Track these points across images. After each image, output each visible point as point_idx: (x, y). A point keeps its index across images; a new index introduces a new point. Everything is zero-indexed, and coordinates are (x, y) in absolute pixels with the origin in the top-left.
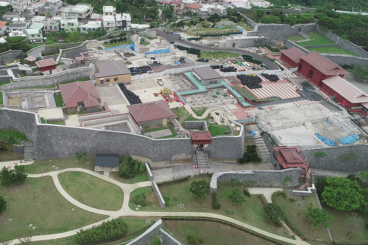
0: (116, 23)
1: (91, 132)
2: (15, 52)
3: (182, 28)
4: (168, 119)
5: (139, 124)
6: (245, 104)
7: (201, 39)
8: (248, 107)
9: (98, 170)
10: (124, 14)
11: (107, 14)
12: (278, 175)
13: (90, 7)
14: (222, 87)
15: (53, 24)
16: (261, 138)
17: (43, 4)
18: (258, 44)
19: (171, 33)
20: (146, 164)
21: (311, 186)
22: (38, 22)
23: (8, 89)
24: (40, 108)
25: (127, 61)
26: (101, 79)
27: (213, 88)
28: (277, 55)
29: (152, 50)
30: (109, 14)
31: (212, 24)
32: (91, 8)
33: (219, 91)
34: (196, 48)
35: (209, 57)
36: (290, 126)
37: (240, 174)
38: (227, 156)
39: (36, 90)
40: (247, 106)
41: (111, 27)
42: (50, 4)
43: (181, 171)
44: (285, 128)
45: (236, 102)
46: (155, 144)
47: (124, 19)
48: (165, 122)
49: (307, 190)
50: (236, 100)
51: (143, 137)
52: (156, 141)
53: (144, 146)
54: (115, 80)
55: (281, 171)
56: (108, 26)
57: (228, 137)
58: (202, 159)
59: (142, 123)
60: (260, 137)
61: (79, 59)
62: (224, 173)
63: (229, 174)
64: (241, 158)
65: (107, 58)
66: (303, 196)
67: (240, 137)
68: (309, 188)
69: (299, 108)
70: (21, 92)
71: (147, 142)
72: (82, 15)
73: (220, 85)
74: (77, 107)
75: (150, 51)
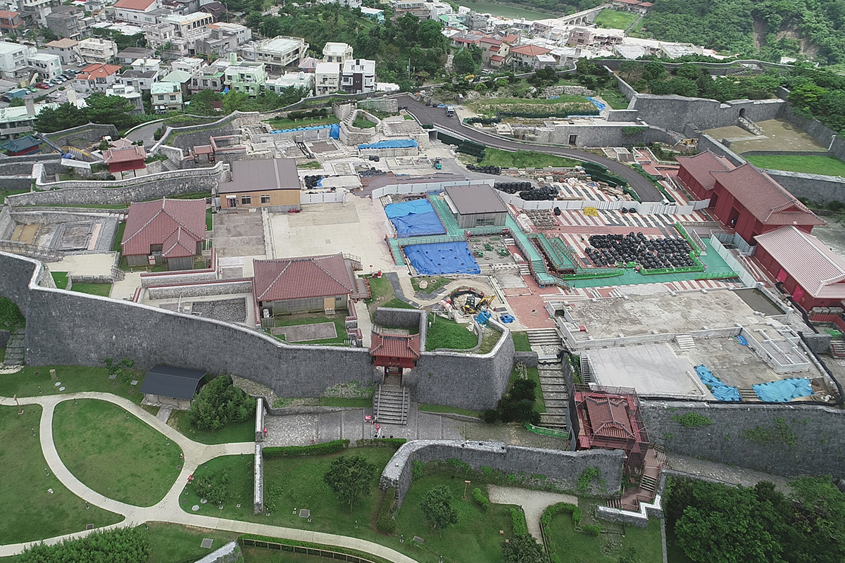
0: (340, 79)
1: (148, 314)
2: (98, 127)
3: (461, 96)
4: (337, 299)
5: (264, 304)
6: (545, 278)
7: (498, 121)
8: (551, 285)
9: (149, 404)
10: (362, 61)
11: (330, 59)
12: (564, 463)
13: (300, 44)
14: (504, 234)
15: (209, 74)
16: (558, 365)
17: (207, 35)
18: (630, 138)
19: (435, 106)
20: (260, 401)
21: (652, 501)
22: (185, 70)
23: (21, 205)
24: (72, 250)
25: (311, 160)
26: (227, 197)
27: (481, 235)
28: (670, 169)
29: (376, 140)
30: (335, 60)
31: (535, 90)
32: (303, 45)
33: (493, 242)
34: (477, 141)
35: (502, 163)
36: (635, 341)
37: (471, 450)
38: (457, 401)
39: (82, 212)
40: (547, 282)
41: (330, 88)
42: (221, 34)
43: (337, 426)
44: (622, 346)
45: (525, 272)
46: (284, 354)
47: (357, 70)
48: (329, 305)
49: (638, 510)
50: (526, 266)
51: (259, 338)
52: (288, 349)
53: (260, 358)
54: (263, 200)
55: (574, 454)
56: (324, 85)
57: (460, 354)
58: (393, 402)
59: (273, 304)
60: (556, 361)
61: (202, 149)
62: (431, 443)
63: (443, 447)
64: (492, 408)
65: (265, 152)
66: (625, 525)
67: (490, 359)
68: (643, 506)
69: (676, 298)
70: (47, 214)
71: (268, 350)
72: (279, 59)
73: (499, 229)
74: (151, 254)
75: (371, 143)
